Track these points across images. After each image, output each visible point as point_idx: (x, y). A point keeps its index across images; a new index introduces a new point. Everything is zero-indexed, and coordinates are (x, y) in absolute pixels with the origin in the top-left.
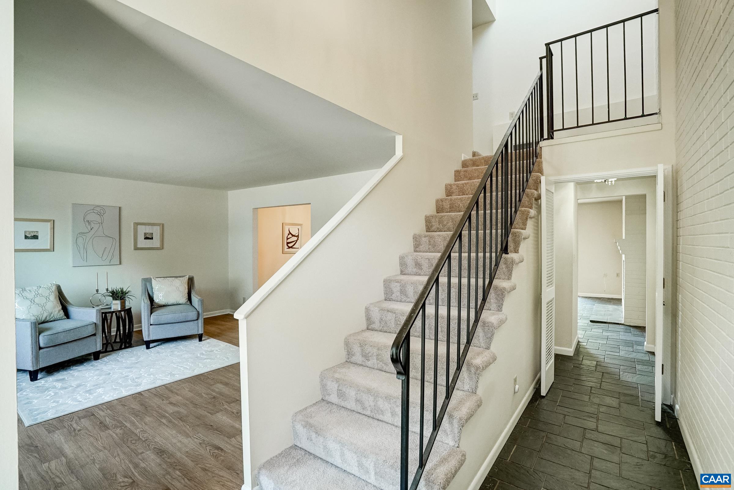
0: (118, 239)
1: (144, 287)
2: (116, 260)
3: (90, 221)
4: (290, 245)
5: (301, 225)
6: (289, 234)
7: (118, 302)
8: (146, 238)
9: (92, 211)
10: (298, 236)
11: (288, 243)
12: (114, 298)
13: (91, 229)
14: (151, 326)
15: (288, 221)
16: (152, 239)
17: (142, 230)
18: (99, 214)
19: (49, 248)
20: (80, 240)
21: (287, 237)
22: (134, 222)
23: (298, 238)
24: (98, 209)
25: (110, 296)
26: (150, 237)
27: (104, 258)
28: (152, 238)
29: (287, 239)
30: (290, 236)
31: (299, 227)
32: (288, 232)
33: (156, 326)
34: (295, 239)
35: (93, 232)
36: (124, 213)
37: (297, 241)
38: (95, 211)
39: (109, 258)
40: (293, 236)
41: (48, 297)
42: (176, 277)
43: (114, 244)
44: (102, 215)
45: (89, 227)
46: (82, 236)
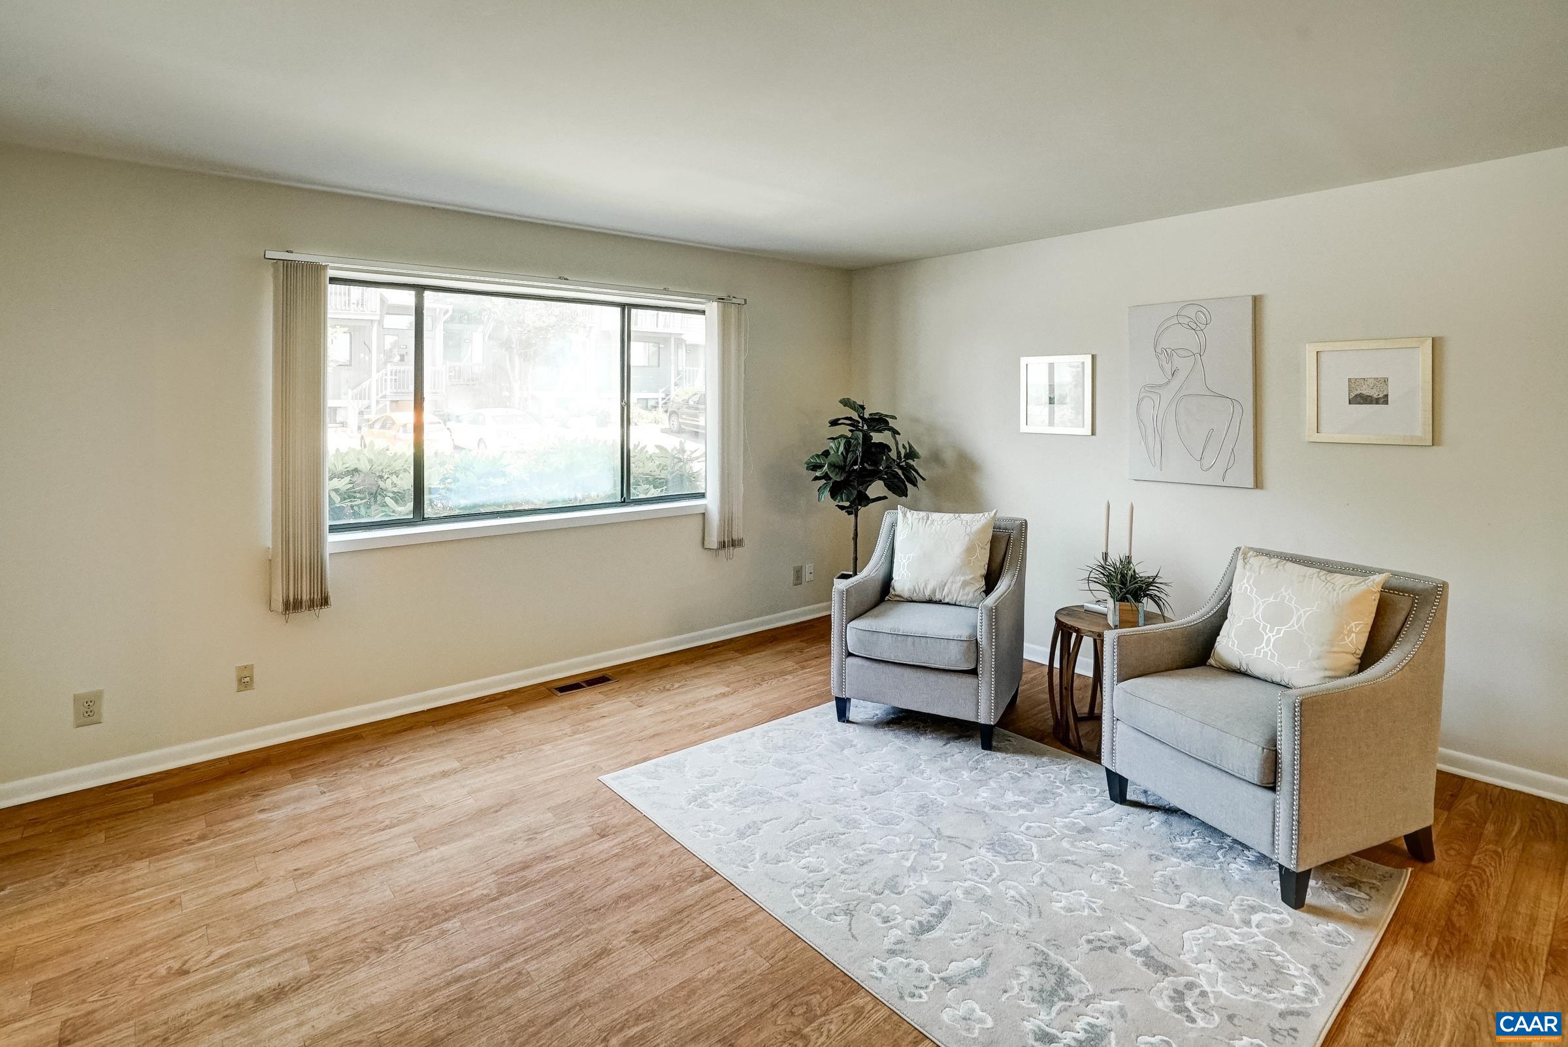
3: (1169, 351)
7: (1114, 606)
8: (1360, 399)
9: (1175, 321)
13: (1173, 375)
16: (1386, 402)
18: (1194, 326)
20: (1146, 405)
24: (1191, 312)
26: (1374, 393)
27: (1207, 463)
28: (1385, 400)
33: (1129, 729)
35: (1176, 383)
38: (1182, 320)
39: (1222, 464)
43: (1237, 419)
44: (1202, 327)
45: (1168, 367)
46: (1149, 394)
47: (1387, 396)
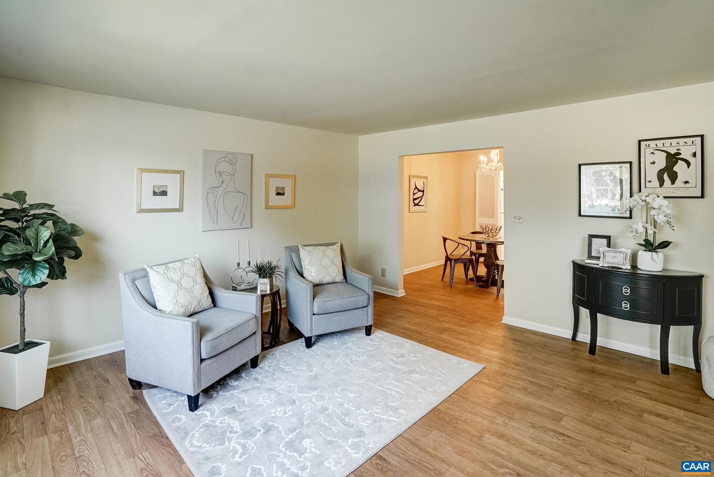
0: (249, 194)
1: (289, 258)
2: (247, 223)
3: (221, 172)
4: (416, 202)
5: (426, 178)
6: (415, 189)
7: (267, 281)
8: (278, 194)
9: (223, 159)
10: (423, 191)
11: (414, 199)
12: (261, 275)
13: (222, 183)
14: (314, 317)
15: (413, 173)
16: (284, 195)
17: (275, 184)
18: (231, 163)
19: (178, 208)
20: (211, 196)
21: (413, 192)
22: (267, 173)
23: (424, 193)
24: (230, 156)
25: (255, 272)
26: (282, 192)
27: (235, 221)
29: (414, 194)
30: (416, 191)
31: (425, 180)
32: (414, 187)
33: (319, 316)
34: (420, 194)
35: (224, 186)
36: (255, 161)
37: (422, 196)
38: (227, 159)
39: (240, 220)
40: (419, 191)
41: (195, 277)
42: (327, 245)
43: (245, 202)
44: (235, 164)
45: (220, 180)
46: (213, 191)
47: (284, 193)
